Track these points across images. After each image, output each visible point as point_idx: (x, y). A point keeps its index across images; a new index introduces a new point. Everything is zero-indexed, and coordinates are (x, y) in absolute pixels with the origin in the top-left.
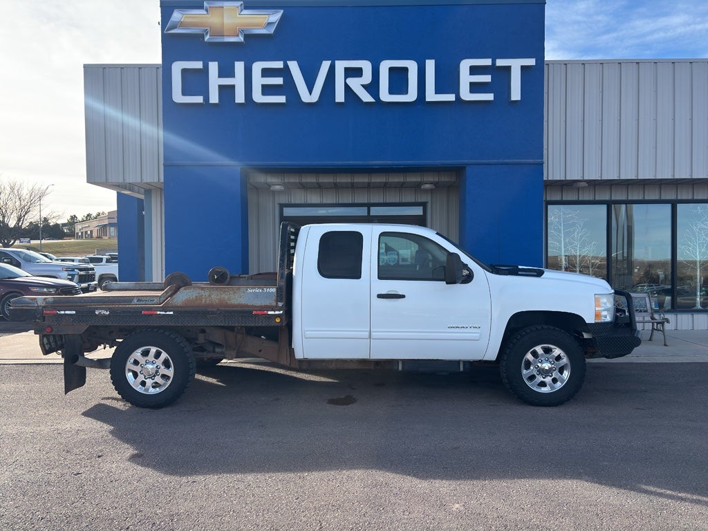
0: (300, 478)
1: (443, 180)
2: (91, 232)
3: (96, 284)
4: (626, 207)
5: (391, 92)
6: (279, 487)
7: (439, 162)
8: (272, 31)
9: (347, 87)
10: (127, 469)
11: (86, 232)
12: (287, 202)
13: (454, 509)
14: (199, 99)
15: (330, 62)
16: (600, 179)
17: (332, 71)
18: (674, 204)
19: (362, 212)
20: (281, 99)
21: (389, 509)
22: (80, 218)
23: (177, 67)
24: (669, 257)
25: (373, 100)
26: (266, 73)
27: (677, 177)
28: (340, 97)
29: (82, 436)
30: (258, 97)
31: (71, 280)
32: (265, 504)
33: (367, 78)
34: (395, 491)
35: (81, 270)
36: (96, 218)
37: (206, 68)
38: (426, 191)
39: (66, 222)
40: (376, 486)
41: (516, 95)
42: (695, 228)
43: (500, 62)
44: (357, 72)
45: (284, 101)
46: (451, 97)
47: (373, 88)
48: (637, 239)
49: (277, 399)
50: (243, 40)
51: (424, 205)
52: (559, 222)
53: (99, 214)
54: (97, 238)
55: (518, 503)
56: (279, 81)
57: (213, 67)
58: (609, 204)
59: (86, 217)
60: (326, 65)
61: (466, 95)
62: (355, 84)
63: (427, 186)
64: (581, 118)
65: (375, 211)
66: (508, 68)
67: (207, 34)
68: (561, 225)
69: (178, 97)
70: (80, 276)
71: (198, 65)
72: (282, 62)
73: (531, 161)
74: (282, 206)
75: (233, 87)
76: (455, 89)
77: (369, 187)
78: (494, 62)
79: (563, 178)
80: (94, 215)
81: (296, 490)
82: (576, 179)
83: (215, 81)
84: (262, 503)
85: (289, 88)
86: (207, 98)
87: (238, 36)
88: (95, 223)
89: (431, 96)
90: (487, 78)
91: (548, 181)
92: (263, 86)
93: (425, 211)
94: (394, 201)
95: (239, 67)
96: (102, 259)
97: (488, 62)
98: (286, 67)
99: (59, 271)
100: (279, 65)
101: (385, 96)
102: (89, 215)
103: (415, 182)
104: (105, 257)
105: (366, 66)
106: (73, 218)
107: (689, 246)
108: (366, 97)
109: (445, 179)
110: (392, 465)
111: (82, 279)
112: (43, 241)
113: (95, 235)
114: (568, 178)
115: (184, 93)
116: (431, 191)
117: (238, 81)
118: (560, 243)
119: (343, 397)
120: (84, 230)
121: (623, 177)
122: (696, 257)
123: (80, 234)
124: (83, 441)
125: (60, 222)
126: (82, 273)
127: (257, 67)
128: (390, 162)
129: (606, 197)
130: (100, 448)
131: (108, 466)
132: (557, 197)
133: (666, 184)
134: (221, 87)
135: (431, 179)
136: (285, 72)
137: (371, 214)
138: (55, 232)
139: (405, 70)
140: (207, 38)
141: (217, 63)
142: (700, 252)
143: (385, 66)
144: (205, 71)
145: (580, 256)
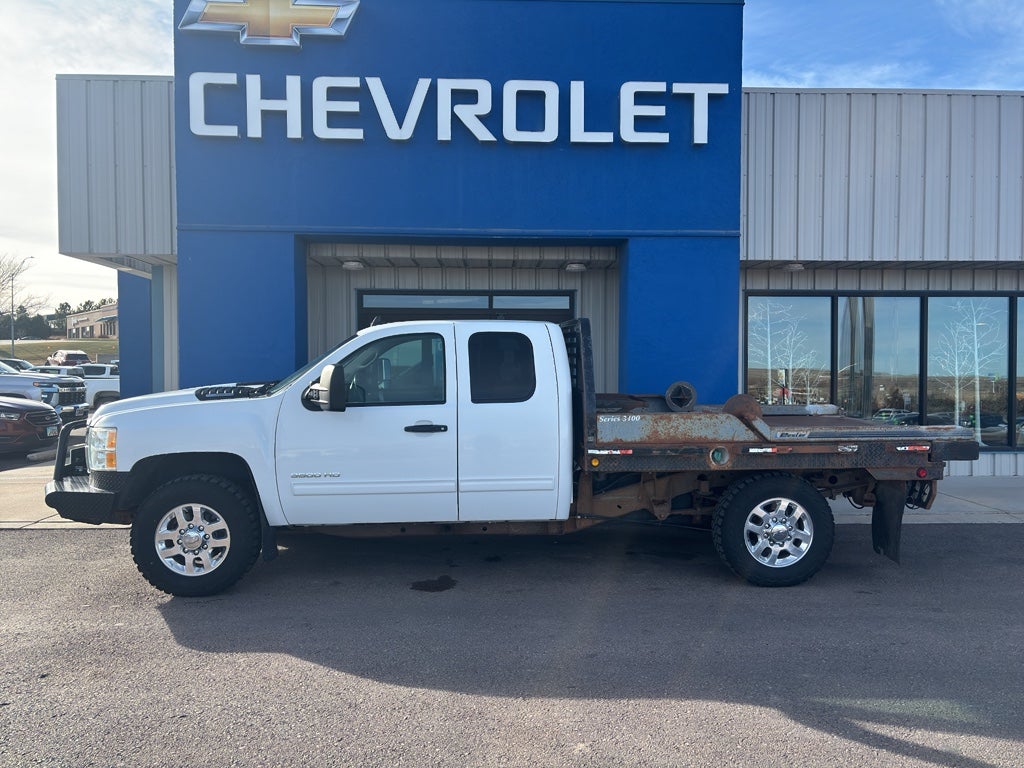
0: (350, 707)
1: (597, 258)
2: (92, 328)
3: (87, 407)
4: (864, 300)
5: (520, 127)
6: (316, 721)
7: (589, 232)
8: (343, 32)
9: (455, 119)
10: (82, 697)
11: (84, 329)
12: (369, 287)
13: (576, 752)
14: (232, 131)
15: (430, 80)
16: (820, 260)
17: (432, 94)
18: (923, 297)
19: (481, 302)
20: (357, 134)
21: (478, 753)
22: (74, 308)
23: (198, 82)
24: (916, 371)
25: (493, 139)
26: (334, 94)
27: (928, 258)
28: (444, 132)
29: (23, 643)
30: (322, 130)
31: (47, 401)
32: (288, 750)
33: (484, 105)
34: (491, 724)
35: (62, 385)
36: (99, 308)
37: (242, 83)
38: (574, 274)
39: (54, 312)
40: (464, 717)
41: (701, 136)
42: (952, 332)
43: (679, 88)
44: (470, 97)
45: (361, 137)
46: (607, 137)
47: (493, 120)
48: (878, 346)
49: (337, 583)
50: (298, 43)
51: (571, 294)
52: (764, 322)
53: (104, 302)
54: (101, 337)
55: (672, 740)
56: (353, 107)
57: (254, 83)
58: (834, 296)
59: (85, 307)
60: (423, 86)
61: (629, 134)
62: (467, 114)
63: (575, 267)
64: (794, 172)
65: (500, 303)
66: (690, 98)
67: (243, 32)
68: (766, 324)
69: (199, 126)
70: (62, 395)
71: (230, 79)
72: (358, 79)
73: (723, 232)
74: (361, 293)
75: (283, 114)
76: (614, 126)
77: (490, 266)
78: (669, 88)
79: (768, 258)
80: (97, 302)
81: (341, 726)
82: (788, 259)
83: (256, 104)
84: (285, 748)
85: (368, 117)
86: (243, 129)
87: (291, 37)
88: (98, 315)
89: (578, 134)
90: (659, 111)
91: (747, 261)
92: (330, 114)
93: (572, 303)
94: (527, 289)
95: (293, 83)
96: (104, 368)
97: (661, 87)
98: (364, 86)
99: (28, 387)
100: (354, 82)
101: (511, 133)
102: (88, 303)
103: (557, 261)
104: (108, 367)
105: (484, 88)
106: (65, 307)
107: (945, 357)
108: (483, 134)
109: (600, 256)
110: (492, 683)
111: (65, 399)
112: (18, 342)
113: (97, 332)
114: (776, 258)
115: (209, 120)
116: (582, 274)
117: (292, 105)
118: (766, 351)
119: (436, 578)
120: (80, 326)
121: (852, 258)
122: (954, 372)
123: (74, 331)
124: (23, 651)
125: (44, 312)
126: (65, 390)
127: (321, 85)
128: (519, 231)
129: (830, 286)
130: (47, 663)
131: (54, 691)
132: (761, 285)
133: (914, 268)
134: (265, 114)
135: (579, 257)
136: (362, 94)
137: (494, 307)
138: (36, 327)
139: (541, 95)
140: (243, 39)
141: (259, 76)
142: (959, 366)
143: (511, 89)
144: (240, 89)
145: (793, 370)
